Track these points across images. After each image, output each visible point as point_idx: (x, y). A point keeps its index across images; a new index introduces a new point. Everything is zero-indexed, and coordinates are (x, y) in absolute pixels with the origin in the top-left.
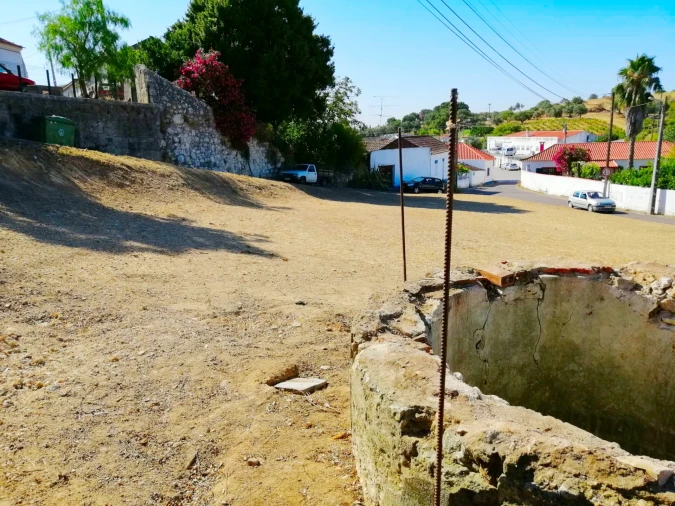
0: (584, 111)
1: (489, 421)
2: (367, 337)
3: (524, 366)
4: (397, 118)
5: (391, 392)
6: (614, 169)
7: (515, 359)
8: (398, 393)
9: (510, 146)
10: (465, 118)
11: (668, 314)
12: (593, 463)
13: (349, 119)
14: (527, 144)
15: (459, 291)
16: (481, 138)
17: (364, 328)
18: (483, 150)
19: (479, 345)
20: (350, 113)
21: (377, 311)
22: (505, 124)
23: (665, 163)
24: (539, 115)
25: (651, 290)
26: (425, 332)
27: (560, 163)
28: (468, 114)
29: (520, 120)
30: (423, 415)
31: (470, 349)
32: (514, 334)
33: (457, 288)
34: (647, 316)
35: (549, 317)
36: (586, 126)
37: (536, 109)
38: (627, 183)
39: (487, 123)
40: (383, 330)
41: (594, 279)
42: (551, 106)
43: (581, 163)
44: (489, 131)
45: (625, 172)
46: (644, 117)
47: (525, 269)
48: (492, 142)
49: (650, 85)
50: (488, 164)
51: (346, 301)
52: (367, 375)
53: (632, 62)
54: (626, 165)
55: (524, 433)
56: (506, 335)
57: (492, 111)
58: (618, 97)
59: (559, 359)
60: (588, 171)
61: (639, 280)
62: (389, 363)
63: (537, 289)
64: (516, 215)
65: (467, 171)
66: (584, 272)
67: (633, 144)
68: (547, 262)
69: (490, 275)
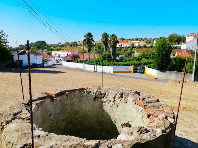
0: (77, 45)
1: (50, 142)
2: (8, 123)
3: (64, 119)
4: (23, 45)
5: (16, 141)
6: (86, 60)
7: (61, 118)
8: (19, 141)
9: (59, 54)
10: (45, 46)
11: (97, 98)
12: (79, 147)
13: (4, 44)
14: (63, 54)
15: (42, 100)
16: (50, 52)
17: (6, 120)
18: (51, 55)
19: (50, 116)
20: (4, 43)
21: (12, 112)
22: (57, 48)
23: (96, 59)
24: (66, 46)
25: (93, 93)
26: (30, 116)
27: (72, 59)
28: (46, 44)
29: (61, 47)
30: (28, 146)
31: (47, 118)
32: (60, 110)
33: (41, 99)
34: (93, 99)
35: (69, 104)
36: (78, 49)
37: (65, 44)
38: (89, 64)
39: (52, 47)
40: (14, 119)
41: (80, 92)
42: (69, 43)
43: (78, 59)
44: (53, 50)
45: (88, 61)
46: (91, 47)
47: (62, 91)
48: (53, 53)
49: (91, 40)
50: (53, 59)
51: (4, 108)
52: (7, 137)
53: (87, 34)
54: (88, 60)
55: (60, 143)
56: (58, 111)
57: (53, 44)
58: (85, 42)
59: (73, 115)
60: (80, 61)
61: (91, 91)
62: (16, 130)
63: (65, 96)
64: (62, 74)
65: (46, 61)
66: (77, 90)
67: (89, 54)
68: (68, 88)
69: (52, 94)
